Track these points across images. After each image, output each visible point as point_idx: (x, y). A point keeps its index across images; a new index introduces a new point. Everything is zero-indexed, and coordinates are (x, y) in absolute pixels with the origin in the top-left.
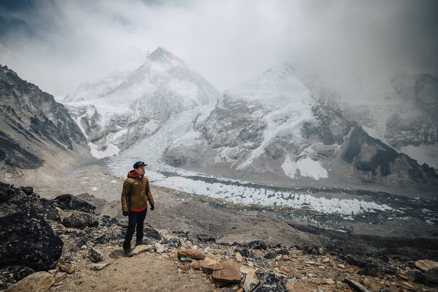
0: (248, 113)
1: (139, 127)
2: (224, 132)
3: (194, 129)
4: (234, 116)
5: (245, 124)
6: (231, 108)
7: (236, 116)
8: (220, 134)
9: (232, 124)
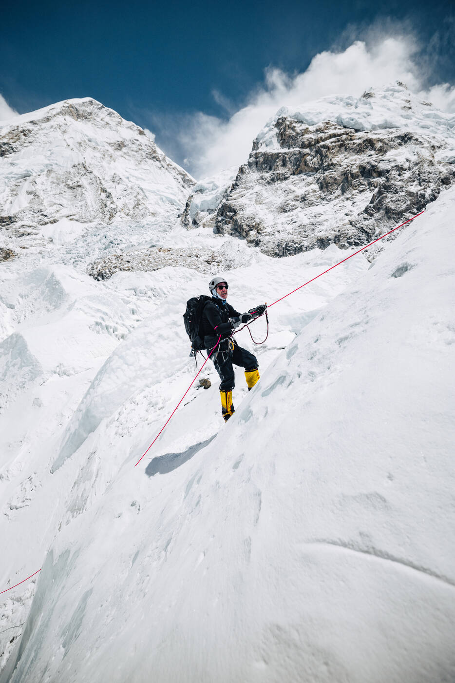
0: (372, 152)
1: (22, 230)
2: (299, 209)
3: (186, 225)
4: (326, 164)
5: (370, 184)
6: (309, 146)
7: (332, 164)
8: (288, 216)
9: (321, 188)
